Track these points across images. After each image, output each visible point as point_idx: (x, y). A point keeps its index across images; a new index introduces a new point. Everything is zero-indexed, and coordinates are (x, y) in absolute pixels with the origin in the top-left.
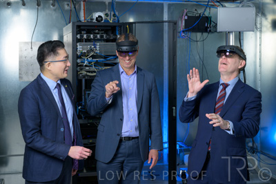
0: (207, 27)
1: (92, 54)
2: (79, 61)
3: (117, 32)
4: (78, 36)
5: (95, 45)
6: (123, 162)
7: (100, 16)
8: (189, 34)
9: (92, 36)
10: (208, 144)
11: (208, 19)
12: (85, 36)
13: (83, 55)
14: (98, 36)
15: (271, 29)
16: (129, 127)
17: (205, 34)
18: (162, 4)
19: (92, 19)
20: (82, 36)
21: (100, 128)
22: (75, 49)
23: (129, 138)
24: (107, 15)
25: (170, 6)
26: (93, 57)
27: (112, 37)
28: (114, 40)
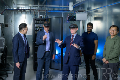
0: (75, 19)
2: (35, 29)
4: (35, 22)
5: (40, 25)
6: (45, 58)
7: (41, 16)
8: (70, 21)
9: (39, 22)
10: (69, 54)
11: (75, 17)
12: (37, 22)
13: (37, 27)
14: (41, 22)
15: (94, 20)
16: (47, 48)
17: (74, 21)
18: (62, 13)
20: (36, 22)
21: (38, 48)
22: (34, 25)
23: (47, 52)
25: (64, 13)
26: (39, 28)
28: (43, 23)
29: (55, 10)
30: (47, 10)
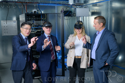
0: (71, 15)
1: (33, 25)
3: (41, 17)
4: (27, 19)
5: (34, 22)
7: (35, 11)
11: (71, 12)
12: (30, 19)
17: (70, 17)
18: (55, 6)
19: (32, 12)
24: (38, 10)
27: (40, 19)
29: (49, 3)
30: (39, 3)
